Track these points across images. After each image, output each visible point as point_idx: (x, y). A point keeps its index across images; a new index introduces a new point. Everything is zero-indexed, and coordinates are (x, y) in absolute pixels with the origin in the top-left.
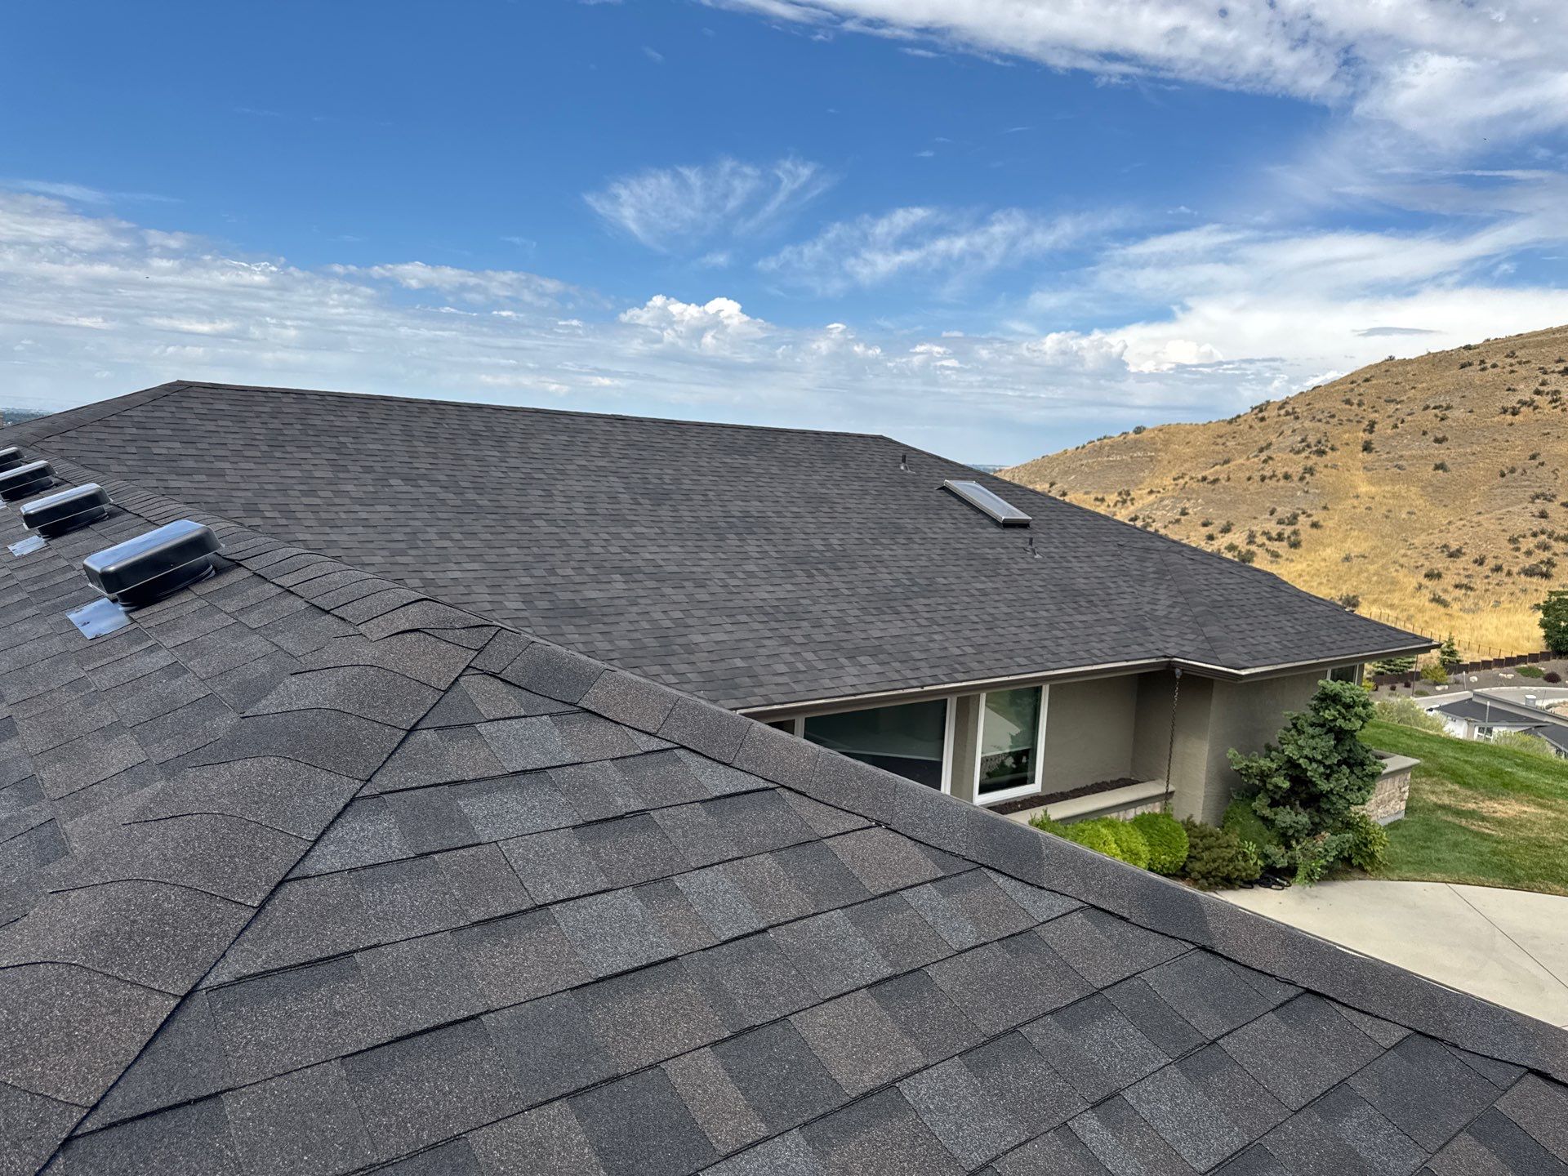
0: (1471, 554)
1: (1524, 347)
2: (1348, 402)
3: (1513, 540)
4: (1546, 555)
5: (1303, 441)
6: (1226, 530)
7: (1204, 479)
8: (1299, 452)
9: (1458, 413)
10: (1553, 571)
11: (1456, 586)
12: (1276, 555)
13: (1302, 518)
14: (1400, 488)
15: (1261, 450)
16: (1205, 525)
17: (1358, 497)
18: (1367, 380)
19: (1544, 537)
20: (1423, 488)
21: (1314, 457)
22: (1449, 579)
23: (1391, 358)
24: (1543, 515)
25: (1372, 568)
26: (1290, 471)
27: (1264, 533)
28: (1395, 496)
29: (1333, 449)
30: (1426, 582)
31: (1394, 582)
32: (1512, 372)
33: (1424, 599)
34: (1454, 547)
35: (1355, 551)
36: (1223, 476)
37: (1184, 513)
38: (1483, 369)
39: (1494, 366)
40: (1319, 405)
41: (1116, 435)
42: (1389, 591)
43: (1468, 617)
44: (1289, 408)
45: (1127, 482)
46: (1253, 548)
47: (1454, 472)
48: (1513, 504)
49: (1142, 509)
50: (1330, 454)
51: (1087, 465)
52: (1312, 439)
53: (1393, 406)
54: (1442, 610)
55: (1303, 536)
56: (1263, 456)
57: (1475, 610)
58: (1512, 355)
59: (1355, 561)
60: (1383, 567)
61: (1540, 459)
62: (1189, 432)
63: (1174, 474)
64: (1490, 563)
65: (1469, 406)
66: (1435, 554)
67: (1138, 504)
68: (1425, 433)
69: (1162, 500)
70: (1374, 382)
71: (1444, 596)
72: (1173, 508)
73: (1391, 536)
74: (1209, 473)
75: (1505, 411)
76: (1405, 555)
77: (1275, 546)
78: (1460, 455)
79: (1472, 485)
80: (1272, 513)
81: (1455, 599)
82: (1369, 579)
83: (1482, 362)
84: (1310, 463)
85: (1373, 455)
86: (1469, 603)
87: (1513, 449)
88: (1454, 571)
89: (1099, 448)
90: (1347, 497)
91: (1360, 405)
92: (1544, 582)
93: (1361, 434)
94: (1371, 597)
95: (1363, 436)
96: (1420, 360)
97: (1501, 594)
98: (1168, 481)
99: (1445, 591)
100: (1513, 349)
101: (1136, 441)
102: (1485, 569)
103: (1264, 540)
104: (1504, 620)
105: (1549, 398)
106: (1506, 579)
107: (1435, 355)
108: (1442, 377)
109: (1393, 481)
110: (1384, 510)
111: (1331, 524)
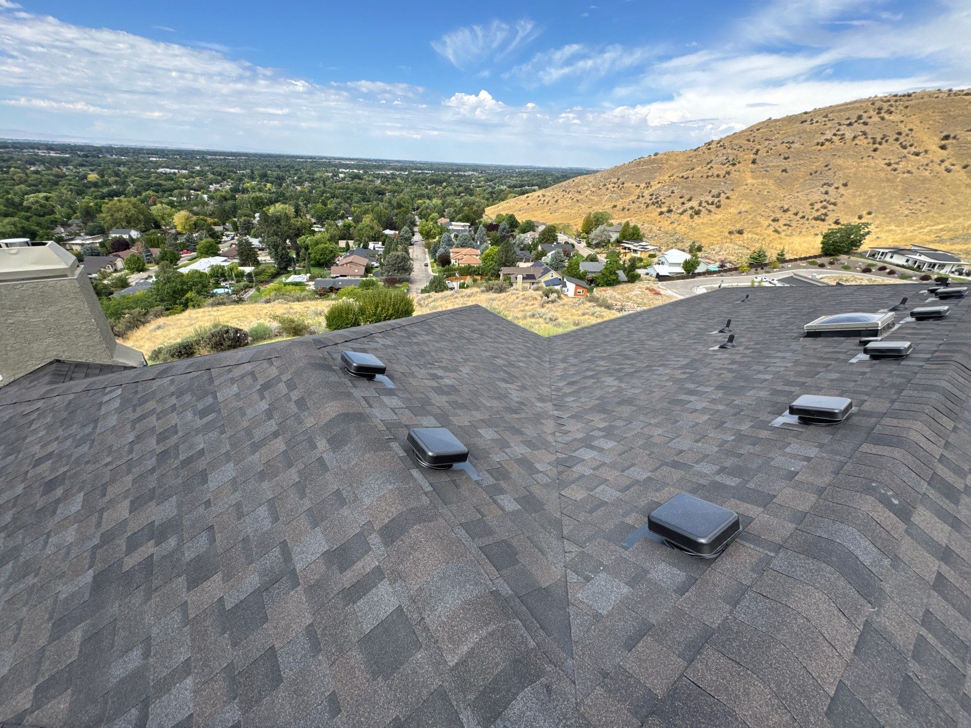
0: (793, 210)
1: (832, 112)
2: (749, 140)
3: (812, 204)
4: (824, 211)
5: (727, 159)
6: (690, 200)
7: (683, 177)
8: (724, 164)
9: (796, 145)
10: (827, 218)
11: (785, 225)
12: (710, 211)
13: (722, 195)
14: (766, 181)
15: (708, 164)
16: (681, 198)
17: (747, 185)
18: (758, 130)
19: (825, 203)
20: (775, 181)
21: (731, 167)
22: (782, 222)
23: (770, 119)
24: (827, 193)
25: (750, 217)
26: (720, 173)
27: (706, 202)
28: (763, 184)
29: (739, 163)
30: (772, 223)
31: (759, 223)
32: (825, 125)
33: (770, 231)
34: (786, 207)
35: (744, 209)
36: (691, 176)
37: (673, 192)
38: (811, 124)
39: (817, 122)
40: (736, 142)
41: (646, 156)
42: (756, 227)
43: (788, 238)
44: (721, 143)
45: (649, 178)
46: (701, 208)
47: (790, 173)
48: (813, 188)
49: (655, 190)
50: (738, 165)
51: (634, 170)
52: (731, 158)
53: (767, 142)
54: (777, 235)
55: (722, 203)
56: (709, 166)
57: (791, 235)
58: (826, 116)
59: (743, 214)
60: (755, 217)
61: (829, 167)
62: (677, 155)
63: (669, 174)
64: (801, 215)
65: (802, 141)
66: (777, 210)
67: (653, 188)
68: (780, 155)
69: (664, 186)
70: (761, 130)
71: (780, 230)
72: (668, 190)
73: (759, 203)
74: (684, 174)
75: (818, 144)
76: (764, 211)
77: (710, 207)
78: (794, 165)
79: (797, 179)
80: (710, 192)
81: (784, 231)
82: (748, 222)
83: (812, 120)
84: (729, 169)
85: (756, 165)
86: (789, 232)
87: (818, 162)
88: (784, 218)
89: (639, 163)
90: (743, 185)
91: (753, 141)
92: (822, 223)
93: (752, 156)
94: (749, 230)
95: (753, 156)
96: (783, 120)
97: (802, 228)
98: (666, 178)
99: (779, 227)
100: (826, 113)
101: (654, 159)
102: (798, 217)
103: (705, 204)
104: (803, 240)
105: (839, 137)
106: (807, 222)
107: (790, 117)
108: (792, 128)
109: (763, 178)
110: (757, 191)
111: (734, 197)
